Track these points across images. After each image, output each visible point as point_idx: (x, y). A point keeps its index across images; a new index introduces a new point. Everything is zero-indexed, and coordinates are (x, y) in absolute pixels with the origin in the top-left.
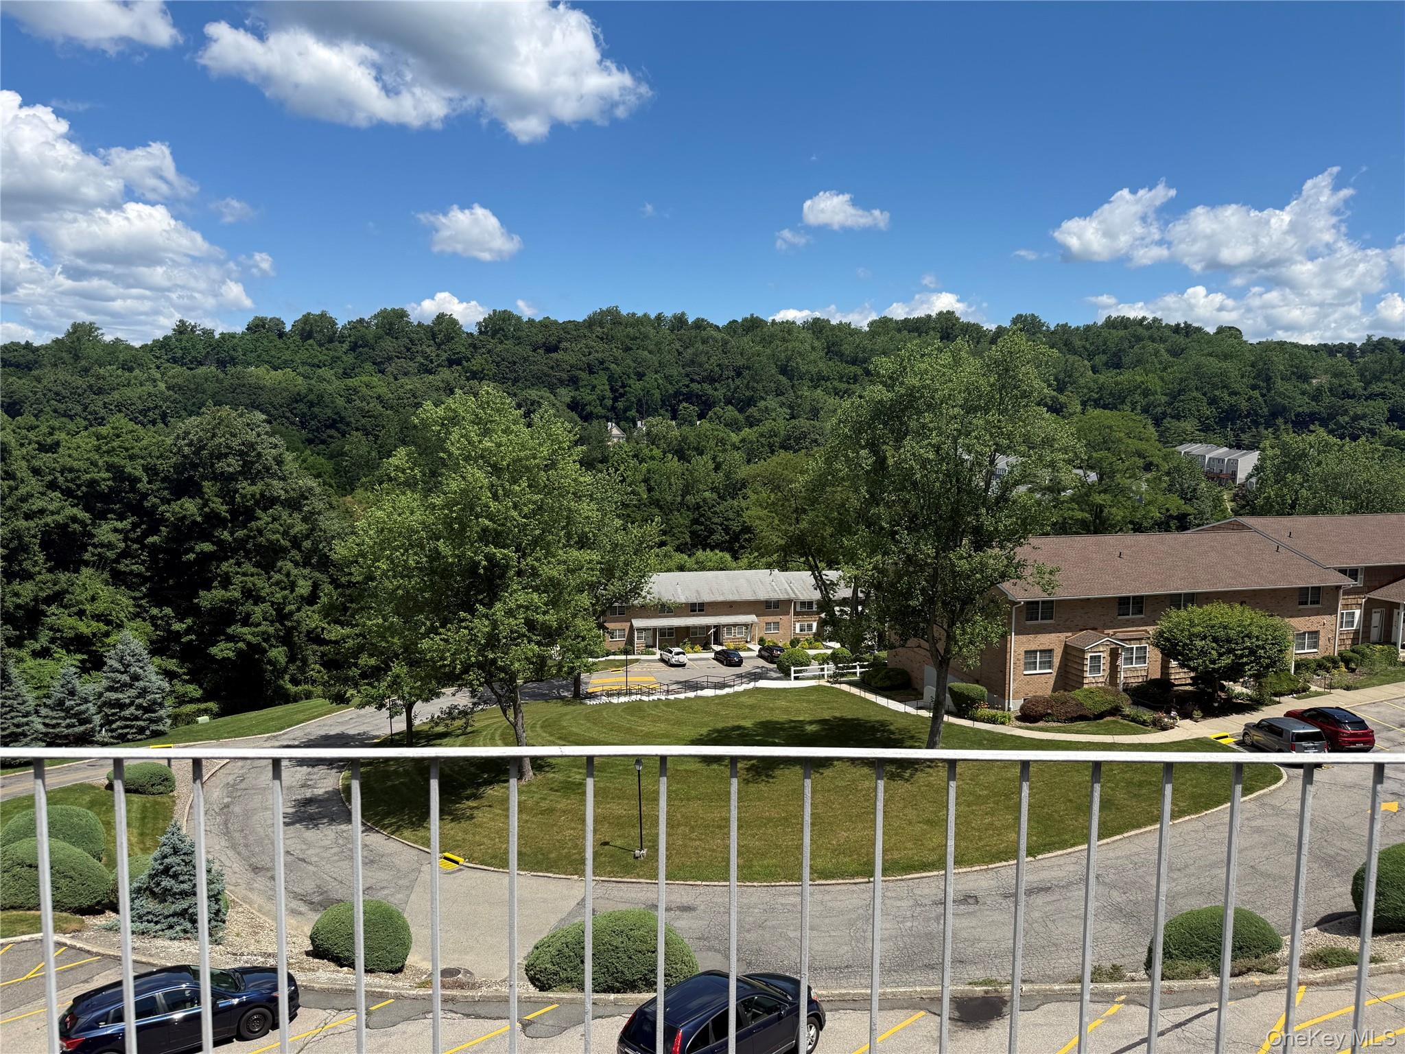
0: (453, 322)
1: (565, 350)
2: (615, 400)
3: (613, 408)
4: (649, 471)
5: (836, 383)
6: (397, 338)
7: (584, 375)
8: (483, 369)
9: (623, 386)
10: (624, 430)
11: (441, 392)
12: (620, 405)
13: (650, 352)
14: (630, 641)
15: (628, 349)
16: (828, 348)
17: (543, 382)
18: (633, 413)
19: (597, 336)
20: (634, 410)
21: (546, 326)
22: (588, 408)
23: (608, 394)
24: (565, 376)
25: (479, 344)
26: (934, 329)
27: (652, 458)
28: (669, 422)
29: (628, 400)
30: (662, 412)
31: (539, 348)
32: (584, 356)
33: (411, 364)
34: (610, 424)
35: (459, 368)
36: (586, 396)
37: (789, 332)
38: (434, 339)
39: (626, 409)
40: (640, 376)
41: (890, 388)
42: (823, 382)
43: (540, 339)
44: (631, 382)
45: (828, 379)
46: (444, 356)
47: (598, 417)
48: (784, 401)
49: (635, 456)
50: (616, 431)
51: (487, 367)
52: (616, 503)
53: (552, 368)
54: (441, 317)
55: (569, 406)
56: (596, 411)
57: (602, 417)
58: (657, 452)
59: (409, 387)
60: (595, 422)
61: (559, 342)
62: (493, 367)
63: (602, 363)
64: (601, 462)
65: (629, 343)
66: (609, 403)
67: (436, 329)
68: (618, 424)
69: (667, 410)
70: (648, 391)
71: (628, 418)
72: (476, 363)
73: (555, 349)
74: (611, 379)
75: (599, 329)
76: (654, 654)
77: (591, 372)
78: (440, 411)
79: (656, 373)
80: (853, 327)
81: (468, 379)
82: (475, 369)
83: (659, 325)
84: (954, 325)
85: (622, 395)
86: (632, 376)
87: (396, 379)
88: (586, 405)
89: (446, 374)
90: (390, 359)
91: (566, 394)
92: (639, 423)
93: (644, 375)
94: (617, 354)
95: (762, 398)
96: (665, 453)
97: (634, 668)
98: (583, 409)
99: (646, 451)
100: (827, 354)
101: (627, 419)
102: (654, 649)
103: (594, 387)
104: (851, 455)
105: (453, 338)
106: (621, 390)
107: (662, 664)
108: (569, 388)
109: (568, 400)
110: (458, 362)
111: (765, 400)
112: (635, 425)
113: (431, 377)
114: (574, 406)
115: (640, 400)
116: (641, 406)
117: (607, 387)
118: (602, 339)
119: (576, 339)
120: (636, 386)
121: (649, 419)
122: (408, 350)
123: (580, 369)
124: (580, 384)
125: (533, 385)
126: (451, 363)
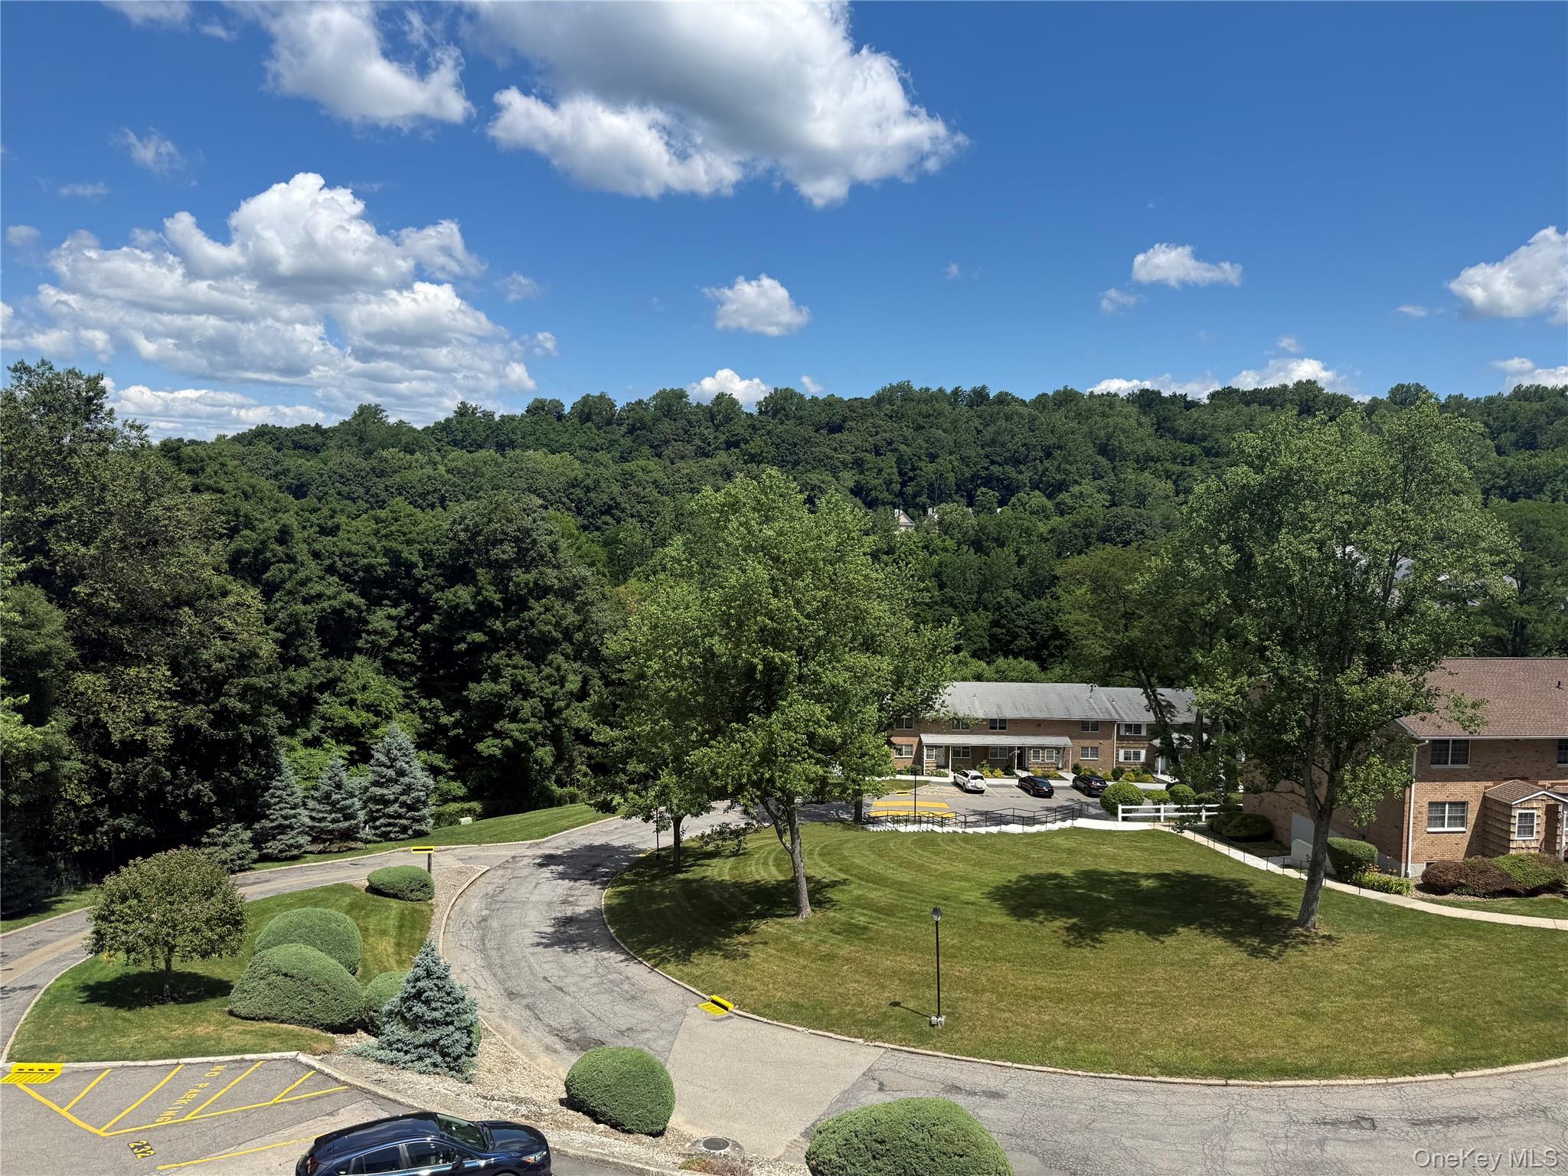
0: (733, 403)
1: (850, 430)
2: (904, 484)
3: (901, 494)
4: (940, 564)
5: (1168, 465)
6: (675, 420)
7: (869, 457)
8: (762, 452)
9: (913, 469)
10: (913, 518)
11: (718, 476)
12: (909, 490)
13: (945, 431)
14: (918, 759)
15: (919, 428)
16: (1158, 423)
17: (825, 465)
18: (923, 499)
19: (886, 415)
20: (925, 496)
21: (830, 405)
22: (873, 493)
23: (896, 478)
24: (849, 458)
25: (758, 425)
26: (1291, 401)
27: (945, 550)
28: (965, 509)
29: (918, 484)
30: (956, 497)
31: (822, 428)
32: (871, 436)
33: (688, 447)
34: (897, 511)
35: (737, 451)
36: (872, 480)
37: (1111, 406)
38: (712, 421)
39: (916, 495)
40: (933, 458)
41: (1259, 470)
42: (1152, 464)
43: (823, 418)
44: (922, 464)
45: (1158, 460)
46: (722, 438)
47: (884, 504)
48: (1103, 485)
49: (926, 547)
50: (903, 519)
51: (766, 450)
52: (907, 600)
53: (835, 450)
54: (720, 397)
55: (852, 491)
56: (881, 496)
57: (888, 503)
58: (950, 543)
59: (685, 471)
60: (881, 509)
61: (844, 421)
62: (772, 449)
63: (890, 444)
64: (887, 553)
65: (921, 421)
66: (897, 487)
67: (715, 409)
68: (906, 512)
69: (962, 496)
70: (941, 475)
71: (917, 504)
72: (755, 445)
73: (839, 429)
74: (900, 461)
75: (888, 406)
76: (947, 776)
77: (878, 454)
78: (720, 497)
79: (951, 454)
80: (1189, 399)
81: (746, 462)
82: (753, 451)
83: (956, 400)
84: (1316, 396)
85: (911, 479)
86: (924, 457)
87: (672, 463)
88: (871, 490)
89: (722, 457)
90: (667, 442)
91: (849, 478)
92: (930, 510)
93: (937, 456)
94: (907, 434)
95: (1076, 482)
96: (959, 544)
97: (922, 791)
98: (867, 495)
99: (938, 542)
100: (1157, 430)
101: (916, 506)
102: (946, 771)
103: (880, 470)
104: (1208, 551)
105: (731, 419)
106: (911, 474)
107: (956, 789)
108: (853, 472)
109: (851, 484)
110: (736, 445)
111: (1080, 484)
112: (925, 512)
113: (708, 461)
114: (857, 491)
115: (931, 485)
116: (933, 491)
117: (895, 470)
118: (891, 417)
119: (863, 418)
120: (928, 469)
121: (942, 505)
122: (686, 432)
123: (866, 451)
124: (866, 467)
125: (814, 468)
126: (729, 445)
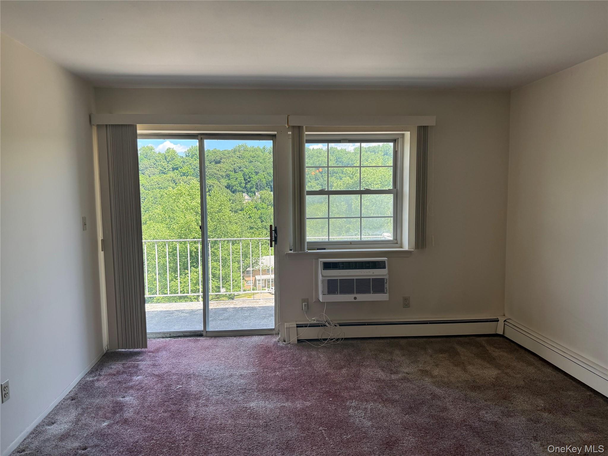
0: (174, 152)
1: (224, 163)
2: (246, 184)
3: (245, 187)
4: (261, 214)
5: (340, 175)
6: (149, 159)
7: (232, 173)
8: (188, 172)
9: (250, 178)
10: (250, 197)
11: (170, 182)
12: (248, 186)
13: (261, 163)
14: (255, 285)
15: (251, 162)
16: (337, 159)
17: (214, 177)
19: (238, 156)
20: (255, 188)
21: (215, 152)
22: (234, 188)
23: (243, 181)
24: (224, 174)
25: (186, 161)
26: (381, 151)
27: (263, 208)
28: (270, 193)
29: (252, 184)
30: (267, 188)
31: (212, 162)
32: (232, 165)
33: (156, 170)
34: (244, 194)
35: (177, 171)
36: (233, 182)
37: (320, 153)
38: (166, 159)
39: (251, 188)
42: (335, 174)
43: (213, 158)
44: (253, 176)
45: (337, 173)
46: (171, 166)
47: (239, 191)
48: (319, 183)
49: (256, 207)
50: (247, 197)
51: (190, 171)
53: (218, 171)
54: (168, 149)
55: (226, 187)
56: (238, 189)
58: (265, 205)
59: (155, 180)
60: (238, 193)
61: (221, 159)
62: (192, 170)
63: (240, 168)
64: (241, 210)
65: (251, 159)
66: (243, 185)
67: (167, 154)
68: (247, 194)
69: (269, 188)
70: (260, 180)
71: (252, 191)
72: (185, 169)
73: (219, 162)
74: (244, 175)
75: (238, 153)
76: (265, 290)
77: (235, 172)
79: (264, 172)
80: (347, 151)
81: (181, 176)
82: (184, 171)
83: (264, 151)
84: (389, 149)
85: (249, 182)
86: (253, 173)
87: (150, 177)
88: (234, 186)
89: (171, 174)
90: (147, 168)
91: (224, 182)
92: (257, 193)
93: (258, 173)
94: (246, 164)
95: (309, 181)
96: (268, 205)
97: (257, 297)
98: (232, 188)
99: (260, 205)
100: (336, 162)
101: (251, 192)
102: (265, 288)
103: (237, 179)
105: (174, 159)
106: (249, 180)
107: (269, 294)
108: (226, 179)
109: (226, 184)
110: (177, 169)
111: (311, 182)
112: (255, 194)
113: (165, 175)
114: (228, 187)
115: (257, 184)
116: (257, 186)
117: (243, 178)
118: (240, 157)
119: (229, 158)
120: (255, 178)
121: (261, 191)
122: (155, 164)
123: (231, 171)
124: (231, 177)
125: (210, 178)
126: (174, 169)
